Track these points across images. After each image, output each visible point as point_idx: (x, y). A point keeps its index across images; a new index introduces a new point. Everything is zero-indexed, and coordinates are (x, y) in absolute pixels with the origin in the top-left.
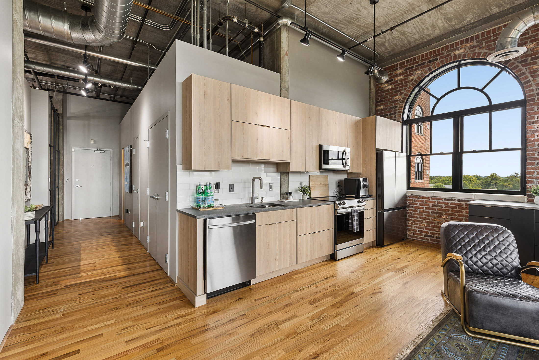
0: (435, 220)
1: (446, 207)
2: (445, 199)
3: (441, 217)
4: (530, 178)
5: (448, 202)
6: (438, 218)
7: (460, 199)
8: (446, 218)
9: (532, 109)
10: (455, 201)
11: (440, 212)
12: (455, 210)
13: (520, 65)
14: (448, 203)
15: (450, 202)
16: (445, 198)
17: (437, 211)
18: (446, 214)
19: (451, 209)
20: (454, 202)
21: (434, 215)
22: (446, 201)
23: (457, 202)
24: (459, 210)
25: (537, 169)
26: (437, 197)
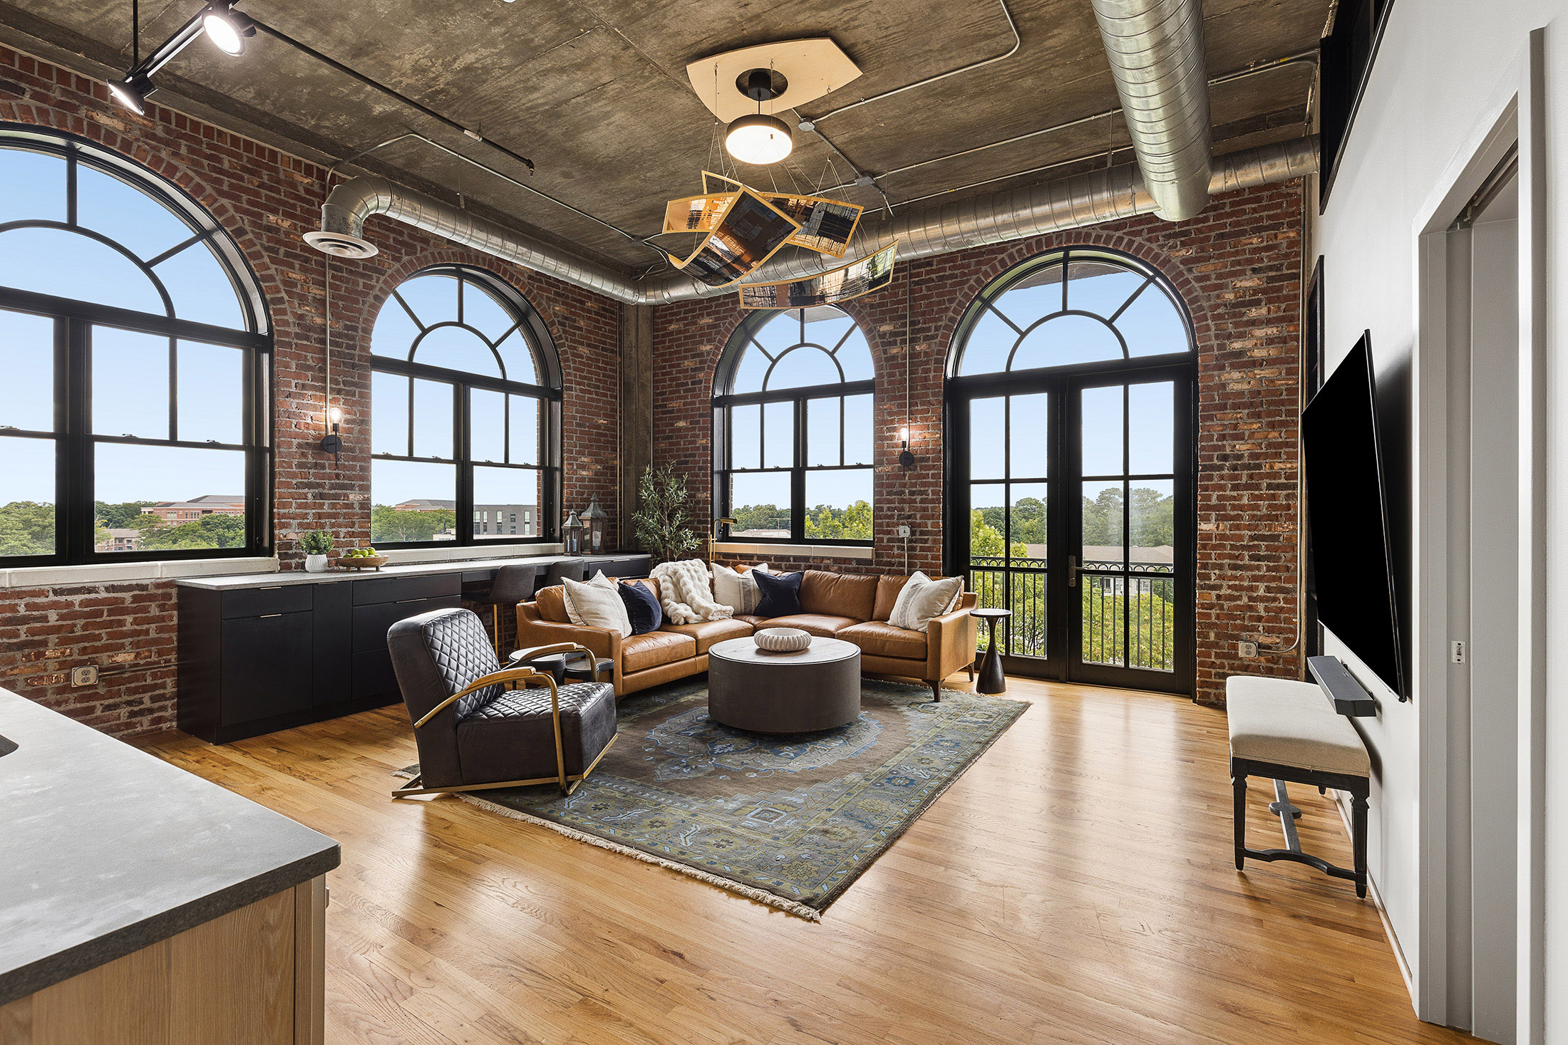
0: (16, 671)
1: (61, 617)
2: (56, 592)
3: (40, 655)
4: (284, 516)
5: (70, 598)
6: (29, 664)
7: (115, 583)
8: (63, 653)
9: (287, 366)
10: (97, 592)
11: (36, 638)
12: (98, 620)
13: (265, 254)
14: (70, 604)
15: (77, 598)
16: (57, 587)
17: (23, 637)
18: (63, 642)
19: (80, 622)
20: (93, 596)
21: (11, 654)
22: (62, 598)
23: (103, 595)
24: (112, 618)
25: (296, 497)
26: (23, 589)
